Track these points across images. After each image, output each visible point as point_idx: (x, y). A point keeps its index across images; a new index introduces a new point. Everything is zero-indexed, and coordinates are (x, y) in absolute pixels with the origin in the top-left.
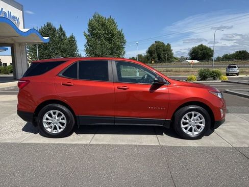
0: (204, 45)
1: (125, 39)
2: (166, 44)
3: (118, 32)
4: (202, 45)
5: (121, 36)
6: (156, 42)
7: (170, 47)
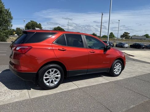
0: (60, 27)
1: (12, 16)
2: (38, 24)
3: (6, 10)
4: (59, 27)
5: (8, 14)
6: (31, 21)
7: (41, 26)
